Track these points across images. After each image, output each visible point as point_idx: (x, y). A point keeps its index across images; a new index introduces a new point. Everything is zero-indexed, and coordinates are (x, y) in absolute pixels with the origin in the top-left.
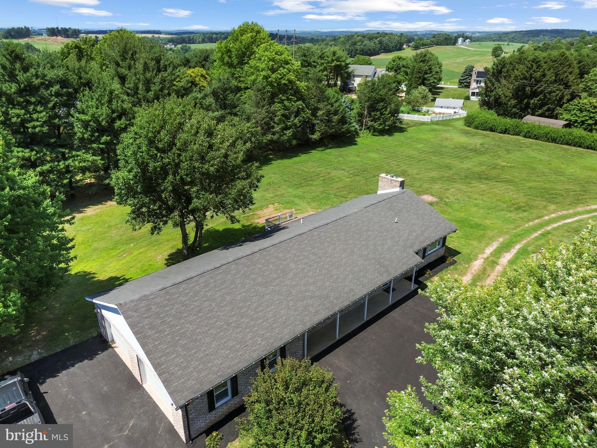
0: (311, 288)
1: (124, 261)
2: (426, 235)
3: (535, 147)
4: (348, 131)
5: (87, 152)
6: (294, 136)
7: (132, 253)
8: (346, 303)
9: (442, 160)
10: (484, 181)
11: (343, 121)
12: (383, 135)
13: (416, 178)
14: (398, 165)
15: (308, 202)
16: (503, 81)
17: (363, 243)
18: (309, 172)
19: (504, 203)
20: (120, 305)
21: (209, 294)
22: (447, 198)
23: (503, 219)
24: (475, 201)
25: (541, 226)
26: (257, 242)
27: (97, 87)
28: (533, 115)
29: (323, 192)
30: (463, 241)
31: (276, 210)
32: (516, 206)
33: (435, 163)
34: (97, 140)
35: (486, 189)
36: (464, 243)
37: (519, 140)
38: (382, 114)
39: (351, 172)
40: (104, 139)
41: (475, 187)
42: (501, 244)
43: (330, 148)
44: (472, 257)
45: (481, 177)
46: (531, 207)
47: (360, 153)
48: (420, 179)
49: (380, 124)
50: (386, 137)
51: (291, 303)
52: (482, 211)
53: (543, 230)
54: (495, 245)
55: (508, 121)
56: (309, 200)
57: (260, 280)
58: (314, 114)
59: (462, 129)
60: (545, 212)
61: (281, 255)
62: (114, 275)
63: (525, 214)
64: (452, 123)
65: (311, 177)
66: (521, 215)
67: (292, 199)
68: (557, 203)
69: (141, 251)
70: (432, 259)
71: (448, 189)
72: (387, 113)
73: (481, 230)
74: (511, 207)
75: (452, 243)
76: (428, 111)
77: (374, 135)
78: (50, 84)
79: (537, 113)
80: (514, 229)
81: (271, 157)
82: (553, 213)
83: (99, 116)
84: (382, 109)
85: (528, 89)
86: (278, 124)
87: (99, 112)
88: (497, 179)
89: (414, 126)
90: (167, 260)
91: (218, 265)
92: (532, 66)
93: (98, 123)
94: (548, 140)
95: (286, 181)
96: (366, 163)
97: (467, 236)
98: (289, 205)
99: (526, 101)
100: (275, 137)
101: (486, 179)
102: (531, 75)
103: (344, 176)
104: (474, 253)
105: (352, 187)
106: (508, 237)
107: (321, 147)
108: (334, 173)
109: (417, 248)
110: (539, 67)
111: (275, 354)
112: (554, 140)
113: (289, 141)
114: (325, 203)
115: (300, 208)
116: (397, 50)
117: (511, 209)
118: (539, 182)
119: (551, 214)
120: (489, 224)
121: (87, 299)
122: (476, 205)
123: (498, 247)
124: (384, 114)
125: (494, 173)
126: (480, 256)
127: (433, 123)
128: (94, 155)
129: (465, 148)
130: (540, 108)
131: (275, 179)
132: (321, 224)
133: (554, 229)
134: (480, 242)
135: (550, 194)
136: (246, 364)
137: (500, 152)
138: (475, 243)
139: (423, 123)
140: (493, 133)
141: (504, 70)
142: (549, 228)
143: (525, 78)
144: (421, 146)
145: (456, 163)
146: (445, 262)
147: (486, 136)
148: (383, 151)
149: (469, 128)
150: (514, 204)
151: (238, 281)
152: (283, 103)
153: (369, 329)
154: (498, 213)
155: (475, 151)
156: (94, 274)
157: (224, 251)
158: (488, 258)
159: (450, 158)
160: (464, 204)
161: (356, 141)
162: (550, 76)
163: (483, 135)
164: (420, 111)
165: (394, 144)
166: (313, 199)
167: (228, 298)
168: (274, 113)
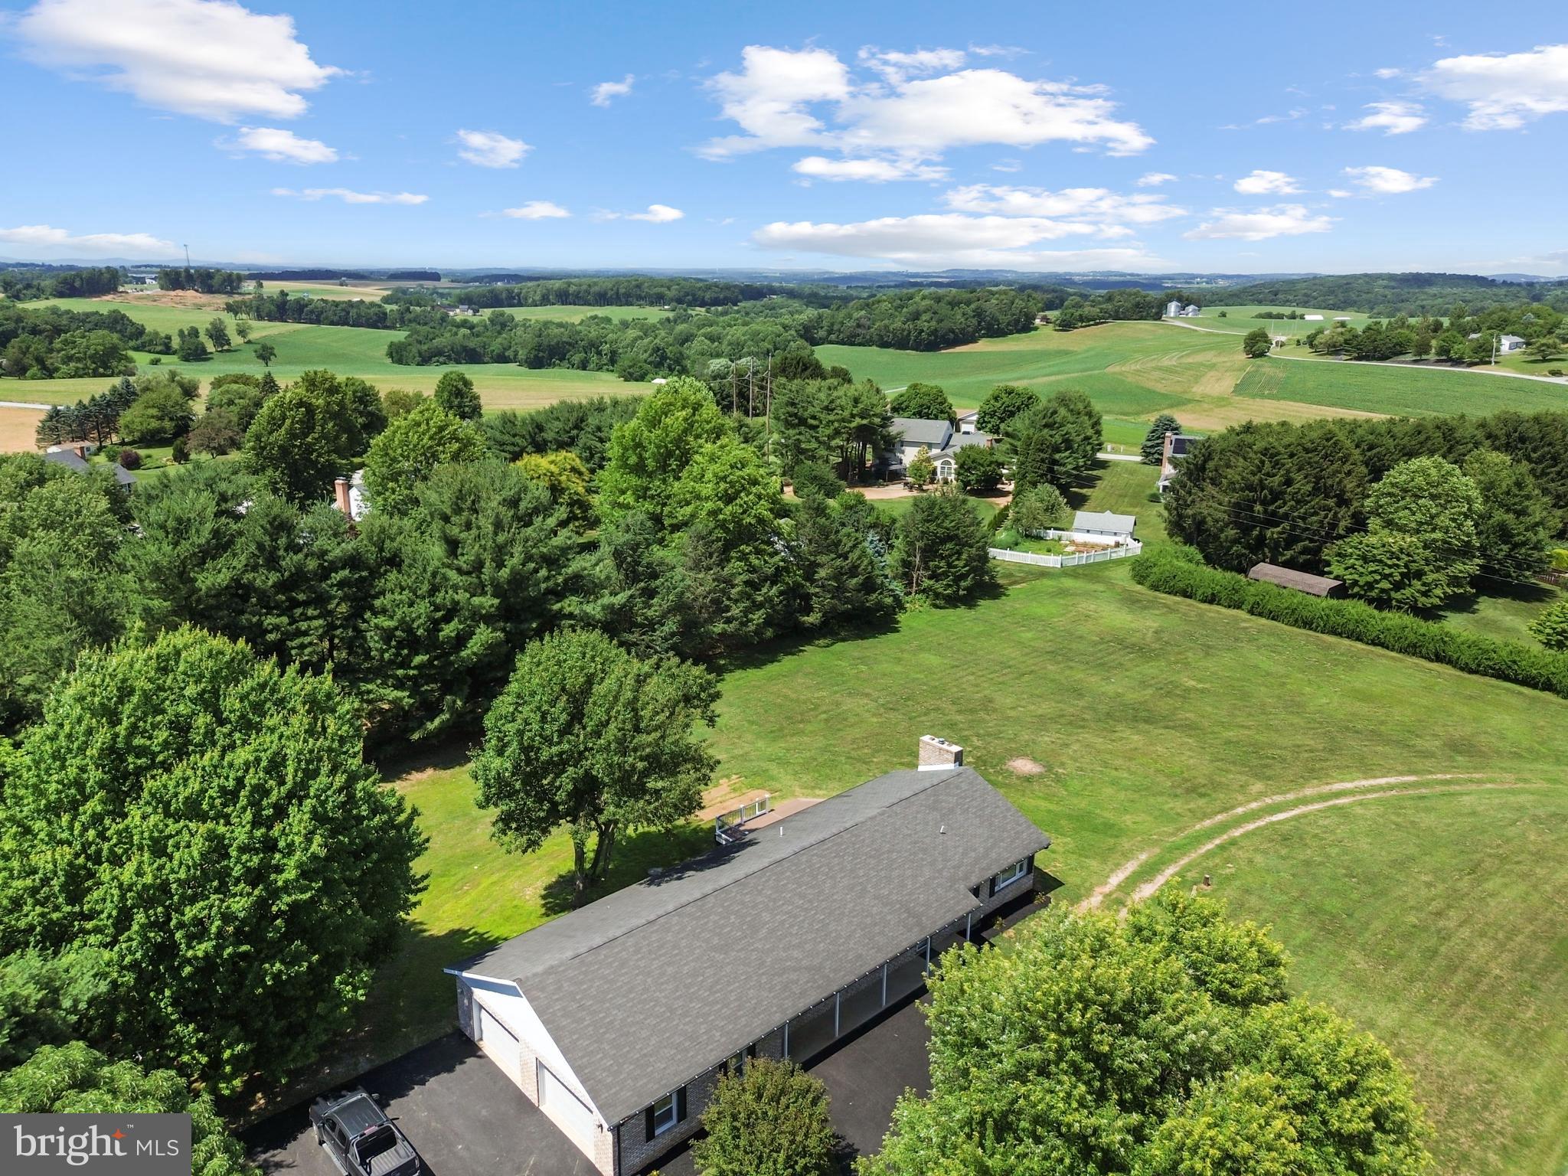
0: (796, 954)
1: (468, 899)
2: (994, 855)
3: (1264, 641)
4: (880, 606)
5: (384, 684)
6: (768, 622)
7: (479, 884)
8: (851, 978)
9: (1068, 672)
10: (1142, 726)
11: (869, 586)
12: (956, 607)
13: (1008, 718)
14: (977, 686)
15: (796, 773)
16: (1210, 489)
17: (883, 874)
18: (797, 701)
19: (1168, 776)
20: (519, 981)
21: (642, 964)
22: (1062, 765)
23: (1157, 813)
24: (1114, 773)
25: (1224, 827)
26: (708, 873)
27: (410, 566)
28: (1274, 562)
29: (825, 750)
30: (1073, 860)
31: (734, 790)
32: (1189, 784)
33: (1053, 681)
34: (405, 664)
35: (1140, 744)
36: (1074, 864)
37: (1236, 619)
38: (950, 565)
39: (881, 701)
40: (418, 659)
41: (1122, 739)
42: (1141, 866)
43: (843, 640)
44: (1083, 891)
45: (1140, 716)
46: (1216, 786)
47: (902, 651)
48: (1017, 720)
49: (949, 586)
50: (962, 611)
51: (764, 979)
52: (1122, 795)
53: (1225, 837)
54: (1131, 867)
55: (1220, 577)
56: (798, 768)
57: (716, 941)
58: (809, 576)
59: (1125, 590)
60: (1240, 798)
61: (747, 899)
62: (456, 927)
63: (1202, 802)
64: (1107, 573)
65: (801, 714)
66: (1192, 805)
67: (765, 765)
68: (1269, 778)
69: (494, 878)
70: (1009, 896)
71: (1067, 745)
72: (961, 563)
73: (1111, 836)
74: (1179, 786)
75: (1049, 863)
76: (1060, 539)
77: (936, 606)
78: (334, 567)
79: (1281, 559)
80: (1173, 834)
81: (722, 662)
82: (1255, 800)
83: (413, 621)
84: (950, 556)
85: (1258, 507)
86: (736, 601)
87: (414, 612)
88: (1166, 722)
89: (1023, 580)
90: (544, 897)
91: (652, 917)
92: (1263, 462)
93: (410, 631)
94: (1295, 623)
95: (752, 723)
96: (914, 680)
97: (1083, 849)
98: (758, 780)
99: (1255, 533)
100: (731, 628)
101: (1147, 721)
102: (1261, 480)
103: (868, 711)
104: (1087, 884)
105: (882, 738)
106: (1157, 850)
107: (825, 637)
108: (849, 704)
109: (974, 881)
110: (1276, 465)
111: (739, 1056)
112: (1308, 624)
113: (757, 632)
114: (827, 776)
115: (778, 786)
116: (1019, 332)
117: (1179, 791)
118: (1249, 728)
119: (1249, 802)
120: (1129, 823)
121: (446, 971)
122: (1114, 783)
123: (1134, 873)
124: (955, 567)
125: (1164, 706)
126: (1098, 890)
127: (1066, 572)
128: (396, 688)
129: (1120, 642)
130: (1288, 547)
131: (731, 718)
132: (813, 839)
133: (1246, 835)
134: (1104, 861)
135: (1261, 758)
136: (700, 1070)
137: (1190, 654)
138: (1094, 864)
139: (1043, 573)
140: (1188, 601)
141: (1211, 465)
142: (1237, 833)
143: (1250, 488)
144: (1029, 635)
145: (1093, 681)
146: (1032, 902)
147: (1171, 610)
148: (951, 648)
149: (1139, 587)
150: (1187, 780)
151: (684, 943)
152: (747, 560)
153: (889, 1022)
154: (1152, 800)
155: (1142, 651)
156: (421, 923)
157: (653, 888)
158: (1110, 894)
159: (1083, 667)
160: (1092, 778)
161: (898, 622)
162: (1302, 484)
163: (1166, 606)
164: (1042, 538)
165: (976, 629)
166: (806, 766)
167: (670, 970)
168: (729, 582)
